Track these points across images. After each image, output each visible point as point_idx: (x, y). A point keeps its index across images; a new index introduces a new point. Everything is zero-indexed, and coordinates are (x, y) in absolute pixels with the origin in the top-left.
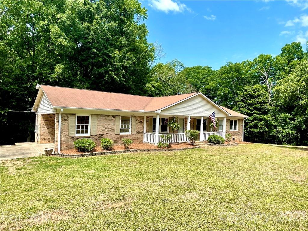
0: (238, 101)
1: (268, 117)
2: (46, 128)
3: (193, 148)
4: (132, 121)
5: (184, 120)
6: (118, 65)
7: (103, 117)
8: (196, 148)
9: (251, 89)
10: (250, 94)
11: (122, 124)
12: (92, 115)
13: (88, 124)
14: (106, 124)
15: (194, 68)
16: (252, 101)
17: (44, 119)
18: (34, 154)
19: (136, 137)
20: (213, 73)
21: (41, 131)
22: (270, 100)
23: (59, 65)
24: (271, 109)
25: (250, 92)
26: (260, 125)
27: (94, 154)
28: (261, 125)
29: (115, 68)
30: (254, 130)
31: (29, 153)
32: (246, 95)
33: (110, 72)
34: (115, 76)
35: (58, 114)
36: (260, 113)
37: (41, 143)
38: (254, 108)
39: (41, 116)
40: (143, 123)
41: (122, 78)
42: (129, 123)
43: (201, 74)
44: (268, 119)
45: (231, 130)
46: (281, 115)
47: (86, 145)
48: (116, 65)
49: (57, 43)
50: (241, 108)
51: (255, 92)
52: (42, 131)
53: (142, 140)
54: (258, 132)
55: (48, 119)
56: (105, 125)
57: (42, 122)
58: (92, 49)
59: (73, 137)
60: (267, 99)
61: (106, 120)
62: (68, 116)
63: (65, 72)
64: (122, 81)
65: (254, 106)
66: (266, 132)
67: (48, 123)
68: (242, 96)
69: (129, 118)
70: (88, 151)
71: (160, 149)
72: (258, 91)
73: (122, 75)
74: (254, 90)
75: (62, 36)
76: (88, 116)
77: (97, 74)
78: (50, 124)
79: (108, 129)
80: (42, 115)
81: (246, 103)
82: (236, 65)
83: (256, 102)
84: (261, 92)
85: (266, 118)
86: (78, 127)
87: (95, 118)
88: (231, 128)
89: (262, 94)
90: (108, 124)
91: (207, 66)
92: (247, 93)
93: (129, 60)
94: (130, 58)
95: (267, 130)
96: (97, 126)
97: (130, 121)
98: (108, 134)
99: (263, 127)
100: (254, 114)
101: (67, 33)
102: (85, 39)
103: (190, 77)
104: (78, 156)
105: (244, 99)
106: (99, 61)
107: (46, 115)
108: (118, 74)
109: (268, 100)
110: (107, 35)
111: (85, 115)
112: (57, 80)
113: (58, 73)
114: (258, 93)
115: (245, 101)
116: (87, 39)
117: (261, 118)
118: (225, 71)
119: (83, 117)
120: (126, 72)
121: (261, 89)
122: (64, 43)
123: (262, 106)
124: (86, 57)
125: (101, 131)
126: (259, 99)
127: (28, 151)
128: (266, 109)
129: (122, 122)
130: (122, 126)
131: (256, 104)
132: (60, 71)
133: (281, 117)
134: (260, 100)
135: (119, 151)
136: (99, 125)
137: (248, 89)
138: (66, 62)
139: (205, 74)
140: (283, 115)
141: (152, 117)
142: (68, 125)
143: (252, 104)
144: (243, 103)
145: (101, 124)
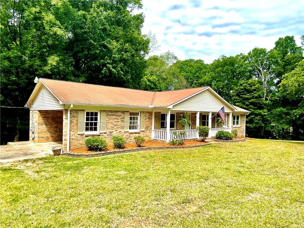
0: (233, 96)
1: (264, 112)
2: (44, 126)
3: (206, 145)
4: (140, 118)
5: (191, 116)
6: (116, 57)
7: (113, 113)
8: (209, 144)
9: (246, 83)
10: (246, 89)
11: (131, 121)
12: (101, 111)
13: (97, 121)
14: (115, 120)
15: (186, 61)
16: (248, 96)
17: (41, 115)
18: (39, 154)
19: (145, 134)
20: (205, 67)
21: (38, 128)
22: (265, 94)
23: (52, 57)
24: (266, 104)
25: (246, 86)
26: (256, 120)
27: (108, 153)
28: (258, 120)
29: (113, 60)
30: (251, 125)
31: (33, 154)
32: (242, 89)
33: (108, 65)
34: (114, 70)
35: (66, 110)
36: (256, 107)
37: (38, 142)
38: (250, 103)
39: (38, 112)
40: (151, 119)
41: (120, 71)
42: (137, 119)
43: (194, 68)
44: (264, 114)
45: (234, 126)
46: (277, 110)
47: (98, 143)
48: (114, 57)
49: (51, 33)
50: (236, 103)
51: (251, 86)
52: (40, 129)
53: (151, 137)
54: (254, 128)
55: (46, 116)
56: (115, 122)
57: (40, 119)
58: (88, 40)
59: (82, 135)
60: (263, 93)
61: (115, 116)
62: (76, 113)
63: (59, 65)
64: (120, 74)
65: (250, 101)
66: (262, 127)
67: (46, 120)
68: (238, 91)
69: (137, 114)
70: (101, 150)
71: (173, 146)
72: (253, 85)
73: (121, 68)
74: (250, 84)
75: (57, 25)
76: (97, 113)
77: (94, 67)
78: (48, 121)
79: (117, 126)
80: (40, 111)
81: (242, 97)
82: (230, 59)
83: (252, 97)
84: (257, 86)
85: (262, 113)
86: (87, 124)
87: (104, 115)
88: (234, 124)
89: (258, 88)
90: (118, 120)
91: (199, 59)
92: (242, 88)
93: (126, 52)
94: (128, 49)
95: (263, 125)
96: (106, 123)
97: (139, 117)
98: (117, 132)
99: (260, 122)
100: (250, 109)
101: (61, 21)
102: (81, 29)
103: (182, 71)
104: (92, 156)
105: (239, 94)
106: (96, 53)
107: (43, 111)
108: (116, 67)
109: (264, 95)
110: (105, 25)
111: (94, 111)
112: (50, 73)
113: (52, 65)
114: (253, 88)
115: (241, 96)
116: (83, 29)
117: (257, 112)
118: (219, 64)
119: (92, 113)
120: (125, 65)
121: (257, 84)
122: (60, 32)
123: (258, 100)
124: (82, 48)
125: (110, 128)
126: (254, 93)
127: (30, 152)
128: (262, 104)
129: (131, 118)
130: (131, 123)
131: (251, 98)
132: (55, 63)
133: (276, 112)
134: (256, 95)
135: (132, 150)
136: (108, 122)
137: (243, 83)
138: (60, 53)
139: (197, 68)
140: (279, 109)
141: (160, 112)
142: (77, 122)
143: (248, 99)
144: (238, 98)
145: (110, 121)
